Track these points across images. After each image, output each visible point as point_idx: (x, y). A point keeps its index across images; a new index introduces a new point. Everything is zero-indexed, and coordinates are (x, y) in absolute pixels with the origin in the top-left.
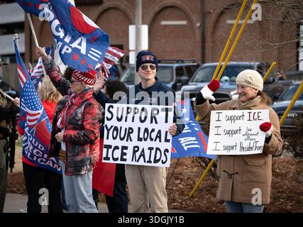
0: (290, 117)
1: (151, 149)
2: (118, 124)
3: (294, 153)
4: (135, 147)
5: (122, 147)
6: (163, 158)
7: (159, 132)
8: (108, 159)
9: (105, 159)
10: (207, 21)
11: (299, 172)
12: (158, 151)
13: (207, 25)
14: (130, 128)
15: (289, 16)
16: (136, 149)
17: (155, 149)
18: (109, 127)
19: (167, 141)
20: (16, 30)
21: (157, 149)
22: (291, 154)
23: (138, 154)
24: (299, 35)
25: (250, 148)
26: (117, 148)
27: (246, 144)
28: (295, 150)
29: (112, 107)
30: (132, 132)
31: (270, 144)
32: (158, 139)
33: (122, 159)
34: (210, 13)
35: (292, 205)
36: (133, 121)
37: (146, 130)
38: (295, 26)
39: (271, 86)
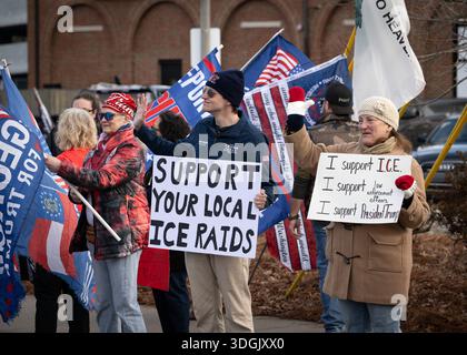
0: (443, 171)
1: (225, 229)
2: (174, 189)
3: (449, 226)
4: (200, 225)
5: (180, 224)
6: (245, 244)
7: (239, 202)
8: (158, 242)
9: (152, 242)
10: (312, 22)
11: (458, 256)
12: (237, 233)
13: (311, 28)
14: (193, 196)
15: (441, 12)
16: (202, 228)
17: (231, 229)
18: (159, 193)
19: (251, 217)
20: (14, 38)
21: (236, 229)
22: (444, 229)
23: (205, 237)
24: (456, 42)
25: (378, 215)
26: (171, 225)
27: (371, 208)
28: (450, 221)
29: (165, 161)
30: (196, 202)
31: (410, 209)
32: (237, 214)
33: (180, 244)
34: (317, 8)
35: (447, 308)
36: (197, 184)
37: (218, 199)
38: (450, 29)
39: (414, 123)
